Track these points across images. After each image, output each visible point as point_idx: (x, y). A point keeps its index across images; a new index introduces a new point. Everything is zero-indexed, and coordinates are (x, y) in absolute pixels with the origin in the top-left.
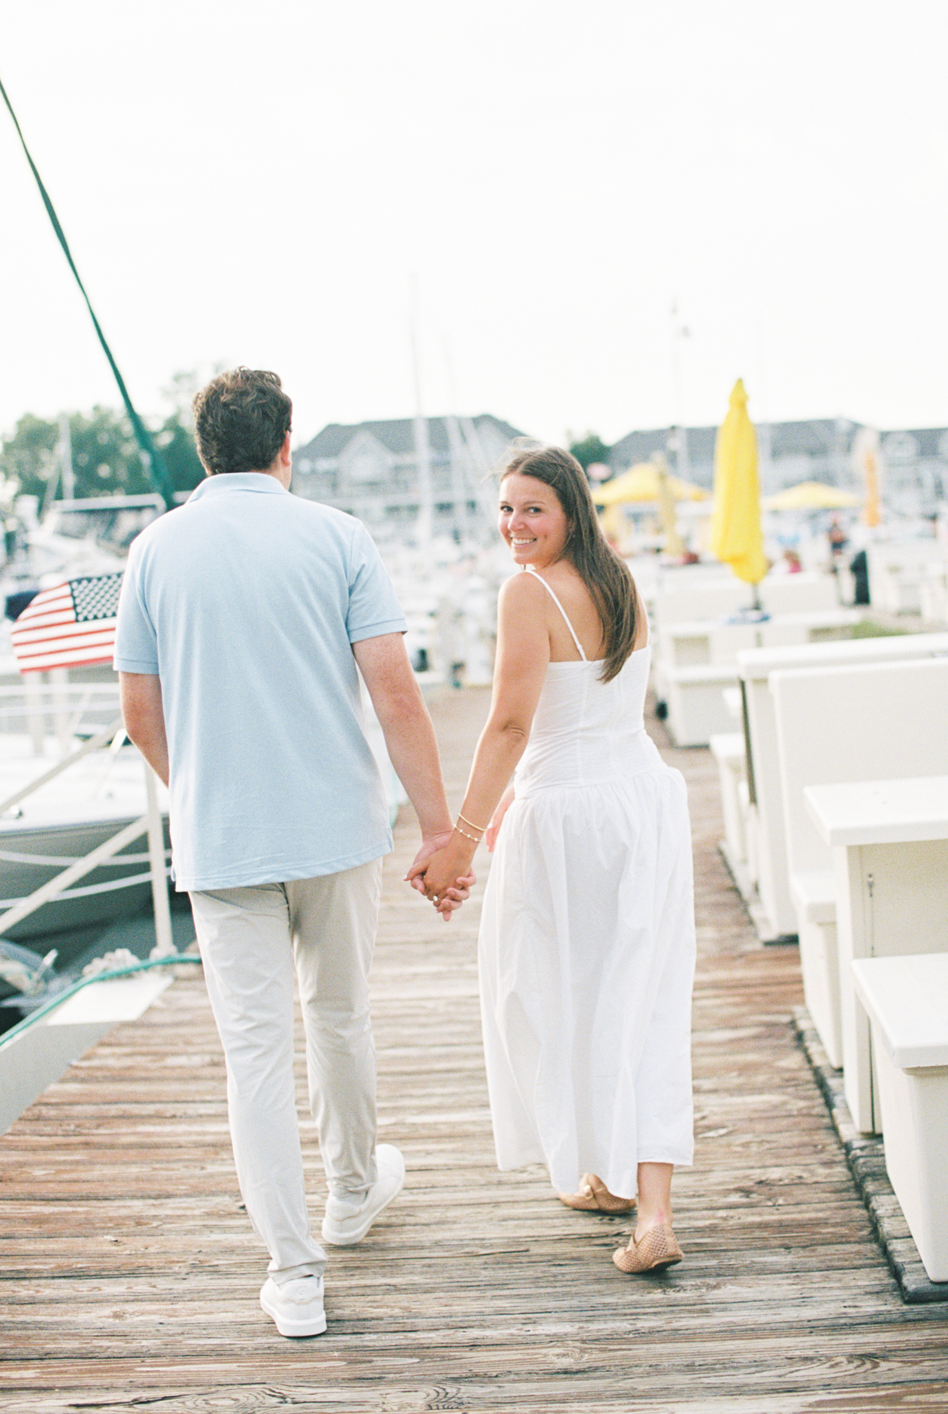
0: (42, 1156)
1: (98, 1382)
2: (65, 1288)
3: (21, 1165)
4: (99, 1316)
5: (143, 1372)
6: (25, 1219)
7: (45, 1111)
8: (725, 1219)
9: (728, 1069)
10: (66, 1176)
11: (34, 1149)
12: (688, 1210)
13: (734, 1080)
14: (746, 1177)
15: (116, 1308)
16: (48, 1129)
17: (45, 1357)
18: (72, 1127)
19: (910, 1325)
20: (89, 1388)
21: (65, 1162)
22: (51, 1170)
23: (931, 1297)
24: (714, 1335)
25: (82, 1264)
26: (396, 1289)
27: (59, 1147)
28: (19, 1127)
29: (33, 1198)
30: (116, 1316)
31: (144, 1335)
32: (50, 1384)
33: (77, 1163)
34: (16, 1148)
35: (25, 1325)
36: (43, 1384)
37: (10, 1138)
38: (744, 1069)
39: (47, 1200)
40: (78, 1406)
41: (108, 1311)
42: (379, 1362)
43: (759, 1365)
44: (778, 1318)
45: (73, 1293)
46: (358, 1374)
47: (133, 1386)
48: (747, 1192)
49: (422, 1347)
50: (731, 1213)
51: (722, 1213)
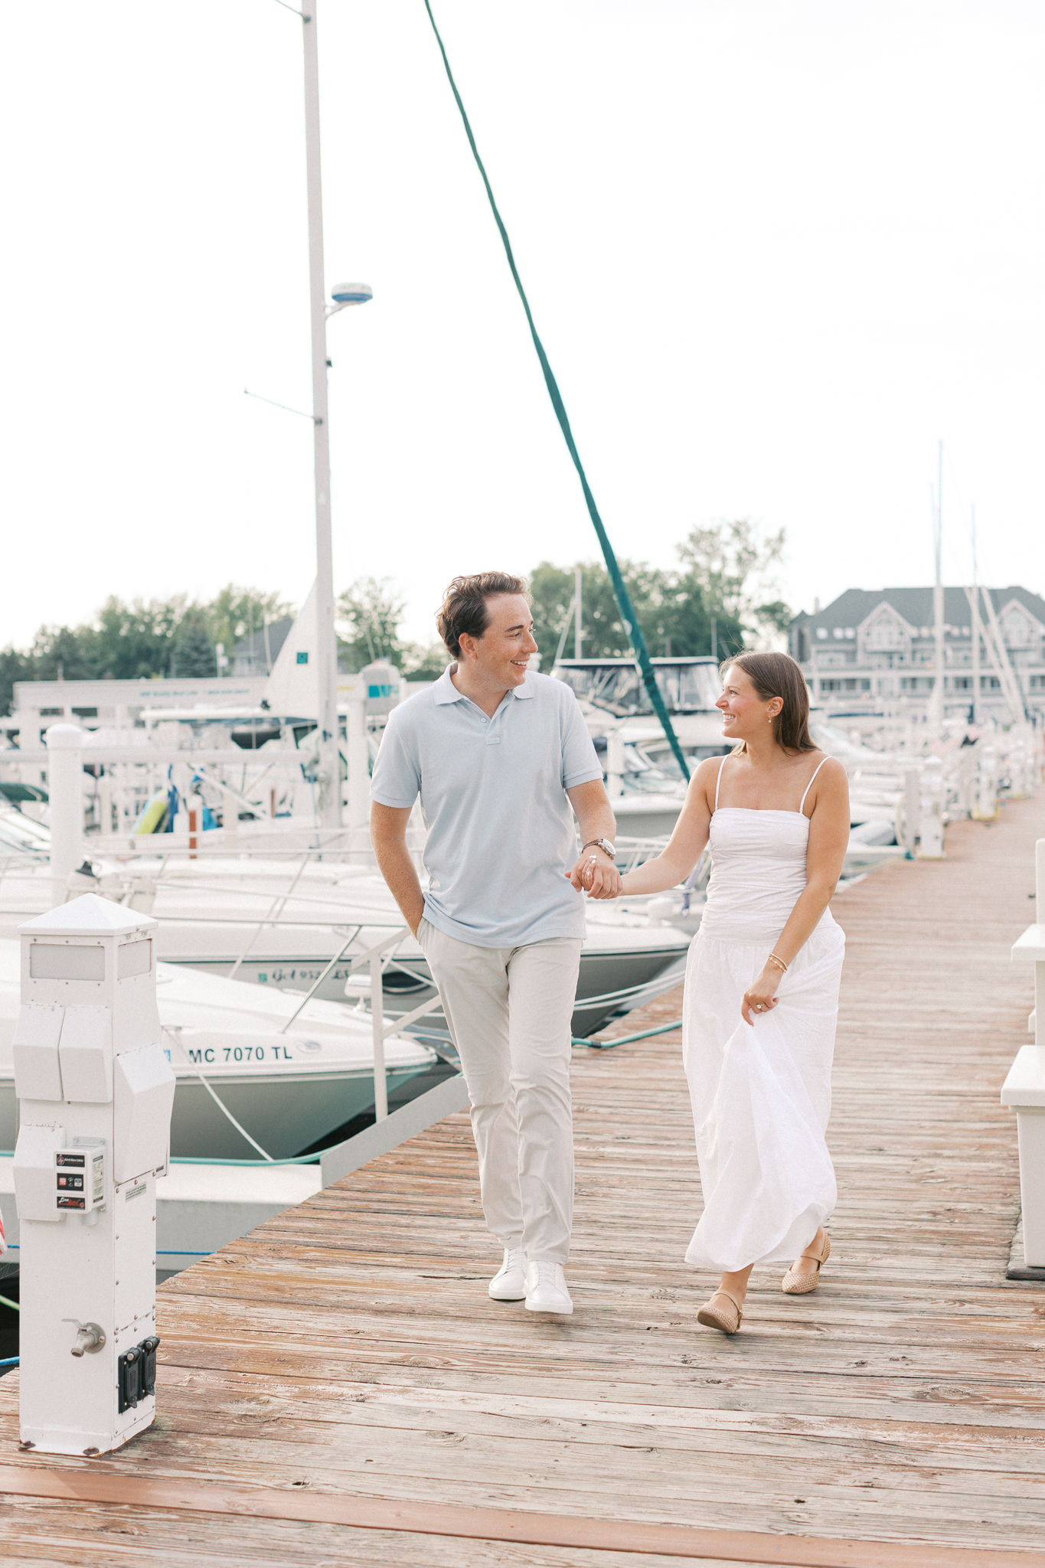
0: (435, 1153)
1: (441, 1268)
2: (432, 1221)
3: (417, 1156)
4: (453, 1237)
5: (471, 1265)
6: (413, 1185)
7: (444, 1128)
8: (910, 1226)
9: (970, 1146)
10: (448, 1165)
11: (430, 1148)
12: (885, 1219)
13: (972, 1152)
14: (941, 1206)
15: (463, 1234)
16: (443, 1139)
17: (411, 1253)
18: (462, 1139)
19: (1002, 1290)
20: (434, 1269)
21: (451, 1157)
22: (439, 1161)
23: (1025, 1277)
24: (862, 1282)
25: (447, 1210)
26: (657, 1240)
27: (449, 1148)
28: (423, 1135)
29: (422, 1174)
30: (462, 1237)
31: (477, 1248)
32: (409, 1266)
33: (459, 1158)
34: (418, 1147)
35: (400, 1237)
36: (405, 1265)
37: (415, 1141)
38: (981, 1147)
39: (431, 1176)
40: (424, 1277)
41: (458, 1234)
42: (629, 1274)
43: (882, 1298)
44: (913, 1278)
45: (437, 1224)
46: (613, 1278)
47: (463, 1270)
48: (935, 1214)
49: (661, 1269)
50: (916, 1223)
51: (910, 1223)
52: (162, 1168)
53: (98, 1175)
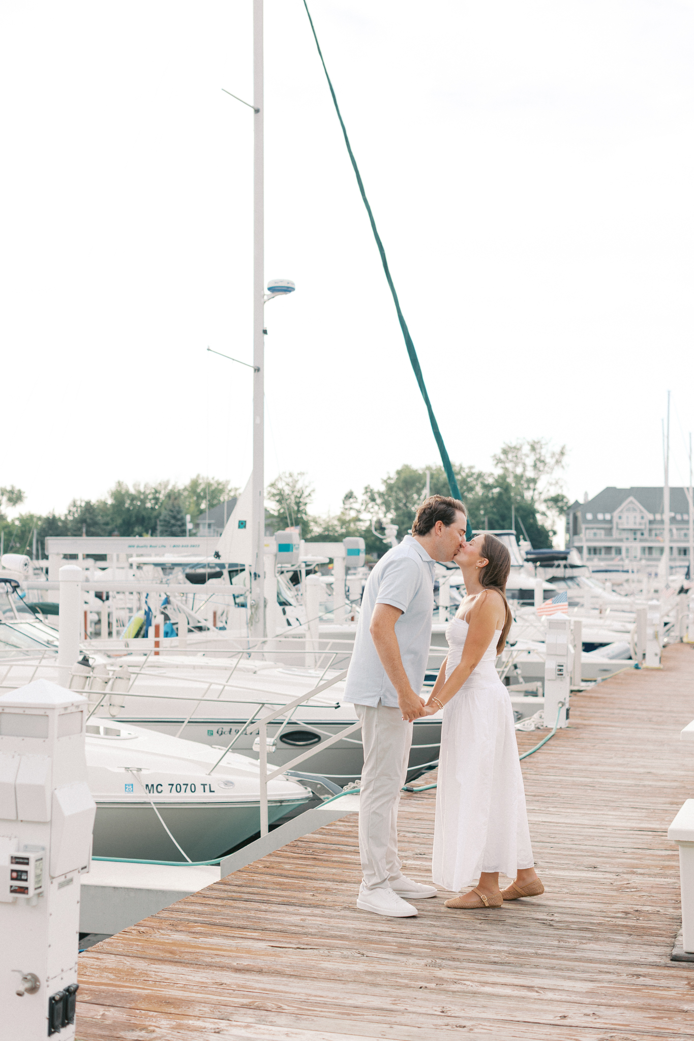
0: (291, 861)
1: (284, 940)
2: (283, 908)
3: (280, 863)
4: (295, 919)
5: (305, 939)
6: (274, 883)
7: (300, 843)
8: (609, 921)
9: (657, 866)
10: (299, 869)
11: (289, 858)
12: (592, 916)
13: (657, 871)
14: (632, 908)
15: (302, 917)
16: (298, 851)
17: (266, 929)
18: (311, 851)
19: (666, 968)
20: (280, 942)
21: (301, 864)
22: (293, 867)
23: (683, 959)
24: (570, 960)
25: (294, 901)
26: (434, 926)
27: (301, 858)
28: (285, 848)
29: (281, 876)
30: (302, 920)
31: (311, 928)
32: (263, 938)
33: (307, 865)
34: (280, 856)
35: (260, 918)
36: (260, 938)
37: (278, 852)
38: (664, 867)
39: (287, 877)
40: (272, 946)
41: (299, 918)
42: (412, 949)
43: (584, 971)
44: (606, 958)
45: (285, 910)
46: (400, 951)
47: (299, 943)
48: (627, 913)
49: (435, 946)
50: (613, 919)
51: (609, 919)
52: (85, 867)
53: (39, 872)
